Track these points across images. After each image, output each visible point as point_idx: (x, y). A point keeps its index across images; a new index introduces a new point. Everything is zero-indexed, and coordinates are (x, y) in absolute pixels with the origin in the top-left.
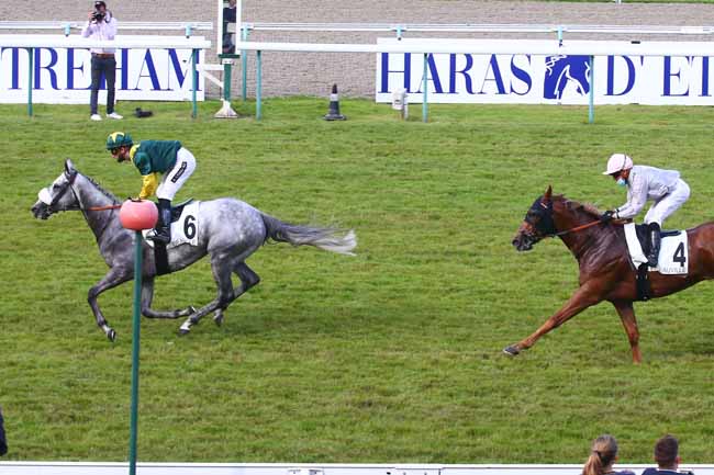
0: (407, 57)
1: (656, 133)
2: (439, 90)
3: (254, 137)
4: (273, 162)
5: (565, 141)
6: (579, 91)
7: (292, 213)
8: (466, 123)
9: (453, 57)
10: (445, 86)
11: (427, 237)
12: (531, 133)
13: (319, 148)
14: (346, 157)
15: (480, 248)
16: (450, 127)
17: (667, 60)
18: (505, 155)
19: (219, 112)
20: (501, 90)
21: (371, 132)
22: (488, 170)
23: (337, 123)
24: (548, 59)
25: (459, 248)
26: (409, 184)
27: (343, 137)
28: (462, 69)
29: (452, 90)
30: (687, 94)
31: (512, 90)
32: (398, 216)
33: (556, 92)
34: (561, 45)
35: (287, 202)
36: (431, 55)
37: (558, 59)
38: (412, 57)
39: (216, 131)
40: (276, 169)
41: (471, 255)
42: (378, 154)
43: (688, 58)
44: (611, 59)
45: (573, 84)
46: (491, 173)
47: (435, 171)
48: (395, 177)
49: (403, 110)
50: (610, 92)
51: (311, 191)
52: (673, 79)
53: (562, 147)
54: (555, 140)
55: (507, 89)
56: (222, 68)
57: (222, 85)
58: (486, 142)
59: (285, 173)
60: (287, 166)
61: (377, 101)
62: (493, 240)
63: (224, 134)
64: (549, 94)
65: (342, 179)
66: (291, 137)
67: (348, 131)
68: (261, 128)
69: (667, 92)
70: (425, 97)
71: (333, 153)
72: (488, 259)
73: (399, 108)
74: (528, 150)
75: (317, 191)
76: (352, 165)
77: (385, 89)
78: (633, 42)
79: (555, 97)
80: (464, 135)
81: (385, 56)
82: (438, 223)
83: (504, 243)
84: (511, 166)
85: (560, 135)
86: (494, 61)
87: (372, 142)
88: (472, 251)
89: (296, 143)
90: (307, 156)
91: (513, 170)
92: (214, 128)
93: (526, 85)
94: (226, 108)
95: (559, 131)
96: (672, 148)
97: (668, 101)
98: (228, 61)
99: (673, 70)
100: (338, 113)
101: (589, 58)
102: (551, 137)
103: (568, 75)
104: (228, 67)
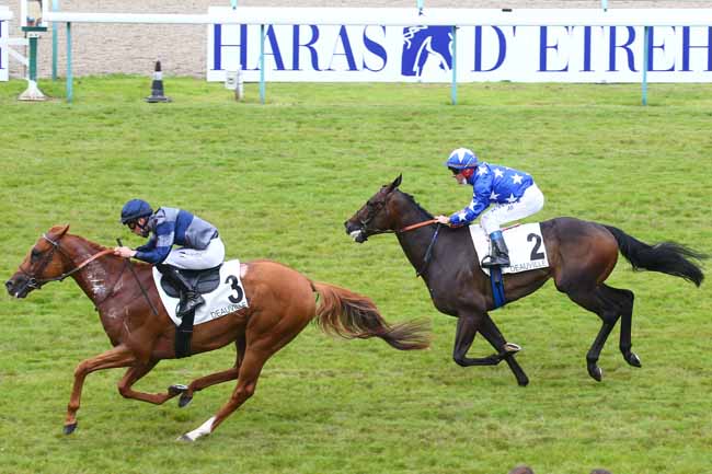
0: (244, 28)
1: (528, 115)
2: (280, 66)
3: (61, 123)
4: (80, 152)
5: (422, 125)
6: (442, 66)
7: (95, 210)
8: (310, 104)
9: (296, 28)
10: (288, 60)
11: (250, 237)
12: (382, 115)
13: (136, 135)
14: (167, 144)
15: (310, 249)
16: (289, 109)
17: (544, 30)
18: (351, 141)
19: (25, 93)
20: (353, 67)
21: (197, 115)
22: (329, 159)
23: (160, 105)
24: (406, 30)
25: (286, 249)
26: (236, 175)
27: (164, 121)
28: (307, 42)
29: (296, 66)
30: (566, 70)
31: (365, 66)
32: (220, 213)
33: (416, 68)
34: (420, 14)
35: (91, 198)
36: (271, 26)
37: (417, 30)
38: (249, 29)
39: (17, 116)
40: (84, 159)
41: (298, 257)
42: (204, 141)
43: (567, 27)
44: (478, 30)
45: (435, 58)
46: (333, 162)
47: (267, 161)
48: (220, 167)
49: (237, 91)
50: (478, 67)
51: (120, 184)
52: (550, 52)
53: (417, 132)
54: (410, 124)
55: (359, 65)
56: (27, 42)
57: (27, 62)
58: (329, 126)
59: (92, 164)
60: (98, 156)
61: (209, 80)
62: (325, 239)
63: (27, 119)
64: (407, 70)
65: (158, 170)
66: (105, 122)
67: (172, 114)
68: (70, 112)
69: (543, 67)
70: (262, 74)
71: (152, 140)
72: (318, 262)
73: (233, 87)
74: (377, 136)
75: (128, 184)
76: (172, 154)
77: (217, 66)
78: (504, 10)
79: (414, 74)
80: (305, 118)
81: (218, 28)
82: (263, 220)
83: (338, 244)
84: (355, 154)
85: (416, 117)
86: (343, 33)
87: (197, 127)
88: (301, 253)
89: (111, 129)
90: (121, 144)
91: (359, 158)
92: (18, 111)
93: (381, 60)
94: (33, 89)
95: (414, 114)
96: (544, 132)
97: (545, 77)
98: (33, 34)
99: (550, 42)
100: (162, 94)
101: (453, 29)
102: (407, 120)
103: (429, 48)
104: (33, 41)
